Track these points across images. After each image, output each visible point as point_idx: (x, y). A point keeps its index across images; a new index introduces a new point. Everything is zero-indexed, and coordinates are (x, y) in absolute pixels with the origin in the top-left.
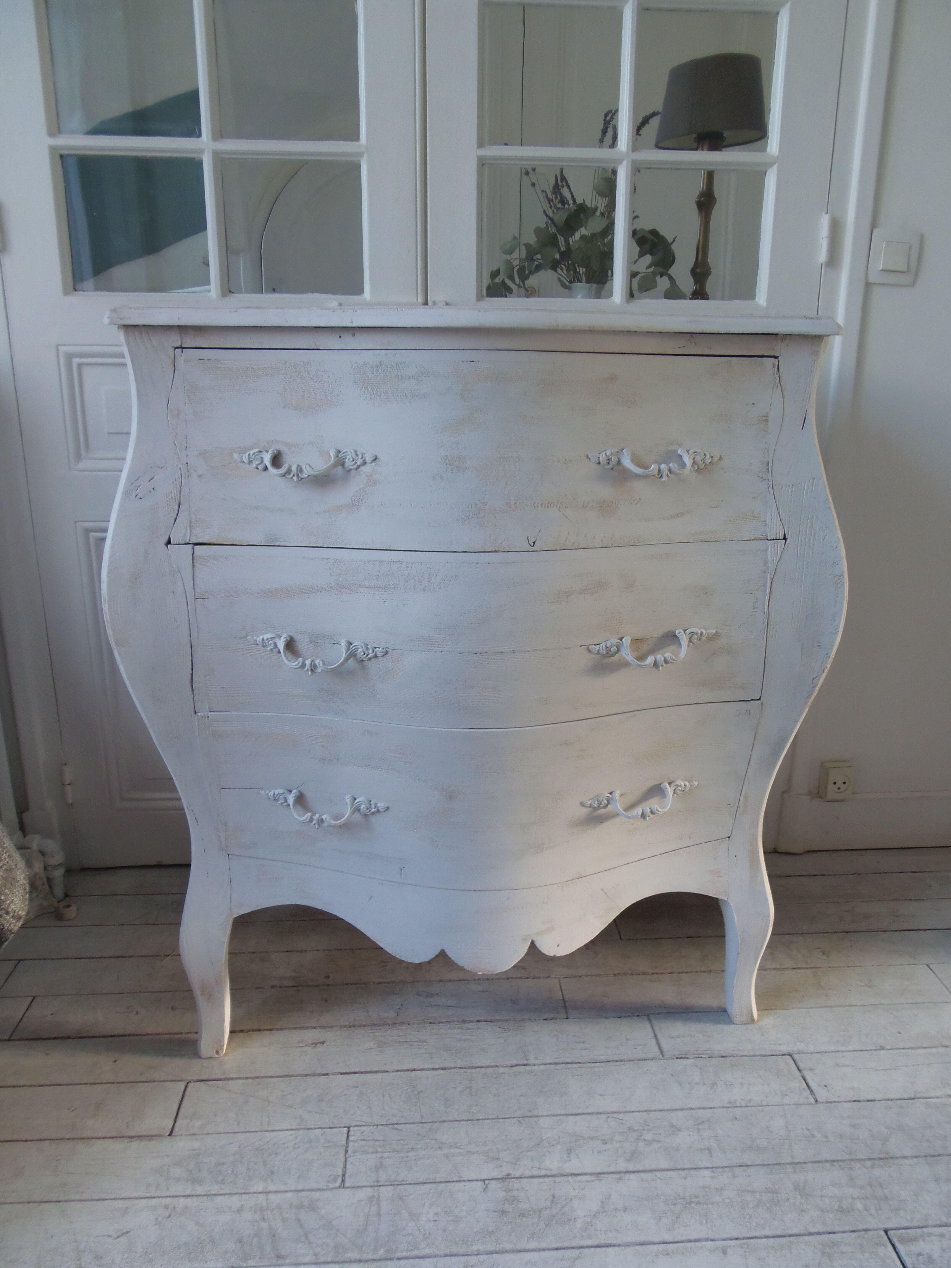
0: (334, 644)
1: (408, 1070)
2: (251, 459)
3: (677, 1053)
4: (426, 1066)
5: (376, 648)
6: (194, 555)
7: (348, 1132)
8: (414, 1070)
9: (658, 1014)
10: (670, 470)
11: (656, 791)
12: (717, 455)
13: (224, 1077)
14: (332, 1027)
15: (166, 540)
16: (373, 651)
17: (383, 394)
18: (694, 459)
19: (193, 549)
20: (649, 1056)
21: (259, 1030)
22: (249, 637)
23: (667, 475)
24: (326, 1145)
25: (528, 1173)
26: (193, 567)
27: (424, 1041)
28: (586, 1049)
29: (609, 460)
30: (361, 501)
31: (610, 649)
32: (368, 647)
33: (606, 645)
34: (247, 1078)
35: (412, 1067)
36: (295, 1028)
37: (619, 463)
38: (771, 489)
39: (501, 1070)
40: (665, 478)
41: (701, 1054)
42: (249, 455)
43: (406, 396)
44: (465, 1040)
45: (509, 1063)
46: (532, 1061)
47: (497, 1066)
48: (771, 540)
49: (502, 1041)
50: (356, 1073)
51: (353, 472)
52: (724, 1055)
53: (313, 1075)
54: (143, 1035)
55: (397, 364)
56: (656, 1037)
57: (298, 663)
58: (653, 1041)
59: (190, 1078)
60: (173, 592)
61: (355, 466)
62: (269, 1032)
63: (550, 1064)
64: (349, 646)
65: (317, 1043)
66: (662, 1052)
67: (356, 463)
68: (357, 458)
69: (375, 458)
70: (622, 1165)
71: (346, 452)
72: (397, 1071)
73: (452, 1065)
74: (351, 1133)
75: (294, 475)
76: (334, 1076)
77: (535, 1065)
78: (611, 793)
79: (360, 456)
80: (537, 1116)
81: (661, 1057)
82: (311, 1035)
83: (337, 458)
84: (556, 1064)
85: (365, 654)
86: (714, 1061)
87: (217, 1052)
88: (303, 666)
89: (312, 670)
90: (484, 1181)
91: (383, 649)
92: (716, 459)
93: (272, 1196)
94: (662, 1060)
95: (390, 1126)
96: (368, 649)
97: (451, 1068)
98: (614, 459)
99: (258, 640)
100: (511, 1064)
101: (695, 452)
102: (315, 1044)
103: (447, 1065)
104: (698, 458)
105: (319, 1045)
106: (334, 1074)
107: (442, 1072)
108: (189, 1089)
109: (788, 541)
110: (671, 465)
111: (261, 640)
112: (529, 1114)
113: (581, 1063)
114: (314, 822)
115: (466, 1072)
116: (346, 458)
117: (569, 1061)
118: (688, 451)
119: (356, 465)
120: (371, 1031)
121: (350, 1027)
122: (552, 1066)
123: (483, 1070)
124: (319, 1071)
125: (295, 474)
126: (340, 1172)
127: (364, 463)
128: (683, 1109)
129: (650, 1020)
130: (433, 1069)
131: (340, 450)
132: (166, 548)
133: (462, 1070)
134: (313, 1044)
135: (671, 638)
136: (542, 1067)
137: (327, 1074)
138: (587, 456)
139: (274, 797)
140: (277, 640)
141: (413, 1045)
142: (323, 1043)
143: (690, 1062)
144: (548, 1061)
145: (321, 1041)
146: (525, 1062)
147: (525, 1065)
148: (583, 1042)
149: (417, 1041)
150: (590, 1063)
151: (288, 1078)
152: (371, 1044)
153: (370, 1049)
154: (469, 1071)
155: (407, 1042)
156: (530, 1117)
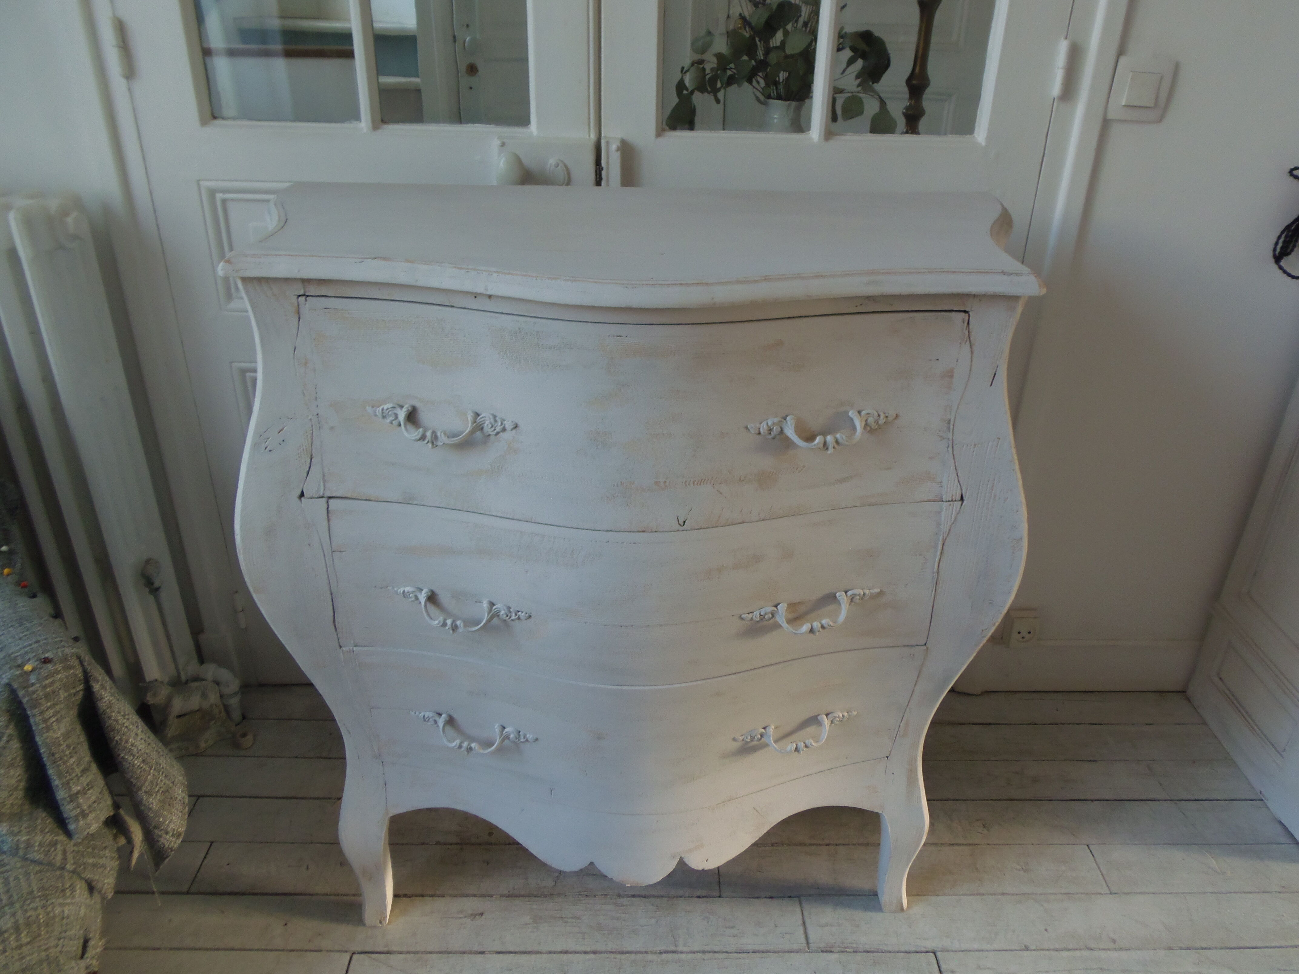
0: (476, 602)
1: (561, 952)
2: (384, 414)
3: (822, 945)
4: (578, 948)
5: (519, 612)
6: (329, 509)
8: (566, 952)
9: (810, 895)
10: (837, 442)
11: (814, 720)
12: (892, 413)
13: (386, 949)
14: (491, 896)
15: (300, 492)
16: (516, 615)
17: (522, 361)
18: (866, 421)
19: (328, 502)
20: (795, 947)
21: (423, 896)
22: (390, 588)
23: (834, 447)
26: (329, 521)
27: (579, 918)
28: (735, 936)
29: (770, 430)
30: (500, 469)
31: (764, 618)
32: (511, 610)
33: (760, 613)
34: (408, 952)
35: (565, 948)
36: (456, 896)
37: (782, 432)
38: (950, 449)
39: (650, 957)
40: (831, 451)
41: (845, 948)
42: (383, 409)
43: (548, 365)
44: (618, 919)
45: (658, 949)
46: (680, 948)
47: (646, 953)
48: (946, 501)
49: (653, 921)
50: (510, 952)
51: (492, 437)
52: (869, 949)
53: (470, 952)
54: (312, 895)
55: (538, 332)
56: (804, 923)
57: (439, 623)
58: (801, 930)
59: (354, 949)
60: (309, 545)
61: (494, 433)
62: (430, 898)
63: (698, 952)
64: (491, 608)
65: (476, 915)
66: (808, 943)
67: (495, 430)
68: (496, 424)
69: (515, 426)
71: (485, 417)
72: (550, 952)
73: (603, 949)
75: (428, 442)
76: (490, 955)
77: (682, 953)
78: (764, 728)
79: (499, 424)
81: (807, 949)
82: (470, 904)
83: (475, 424)
84: (704, 952)
85: (507, 616)
86: (859, 957)
87: (381, 922)
88: (444, 624)
89: (453, 630)
91: (526, 613)
92: (890, 419)
94: (806, 952)
96: (510, 612)
97: (601, 953)
98: (776, 429)
99: (399, 591)
100: (660, 950)
101: (867, 414)
102: (474, 916)
103: (599, 947)
104: (871, 420)
105: (477, 917)
106: (490, 952)
107: (592, 956)
108: (353, 962)
109: (965, 502)
110: (838, 436)
111: (402, 592)
113: (727, 952)
114: (463, 749)
116: (485, 423)
117: (716, 949)
118: (859, 412)
119: (496, 431)
120: (528, 903)
121: (509, 896)
122: (700, 955)
123: (633, 956)
124: (476, 948)
125: (430, 441)
127: (504, 430)
129: (801, 904)
130: (585, 953)
131: (479, 412)
132: (299, 502)
133: (612, 956)
134: (472, 915)
135: (831, 598)
136: (692, 956)
137: (483, 953)
138: (746, 428)
139: (424, 719)
140: (418, 594)
141: (567, 922)
142: (482, 914)
143: (834, 956)
144: (696, 948)
145: (479, 912)
146: (673, 948)
147: (673, 952)
148: (732, 927)
149: (572, 918)
150: (736, 952)
151: (446, 955)
152: (527, 919)
153: (526, 924)
154: (618, 956)
155: (562, 918)
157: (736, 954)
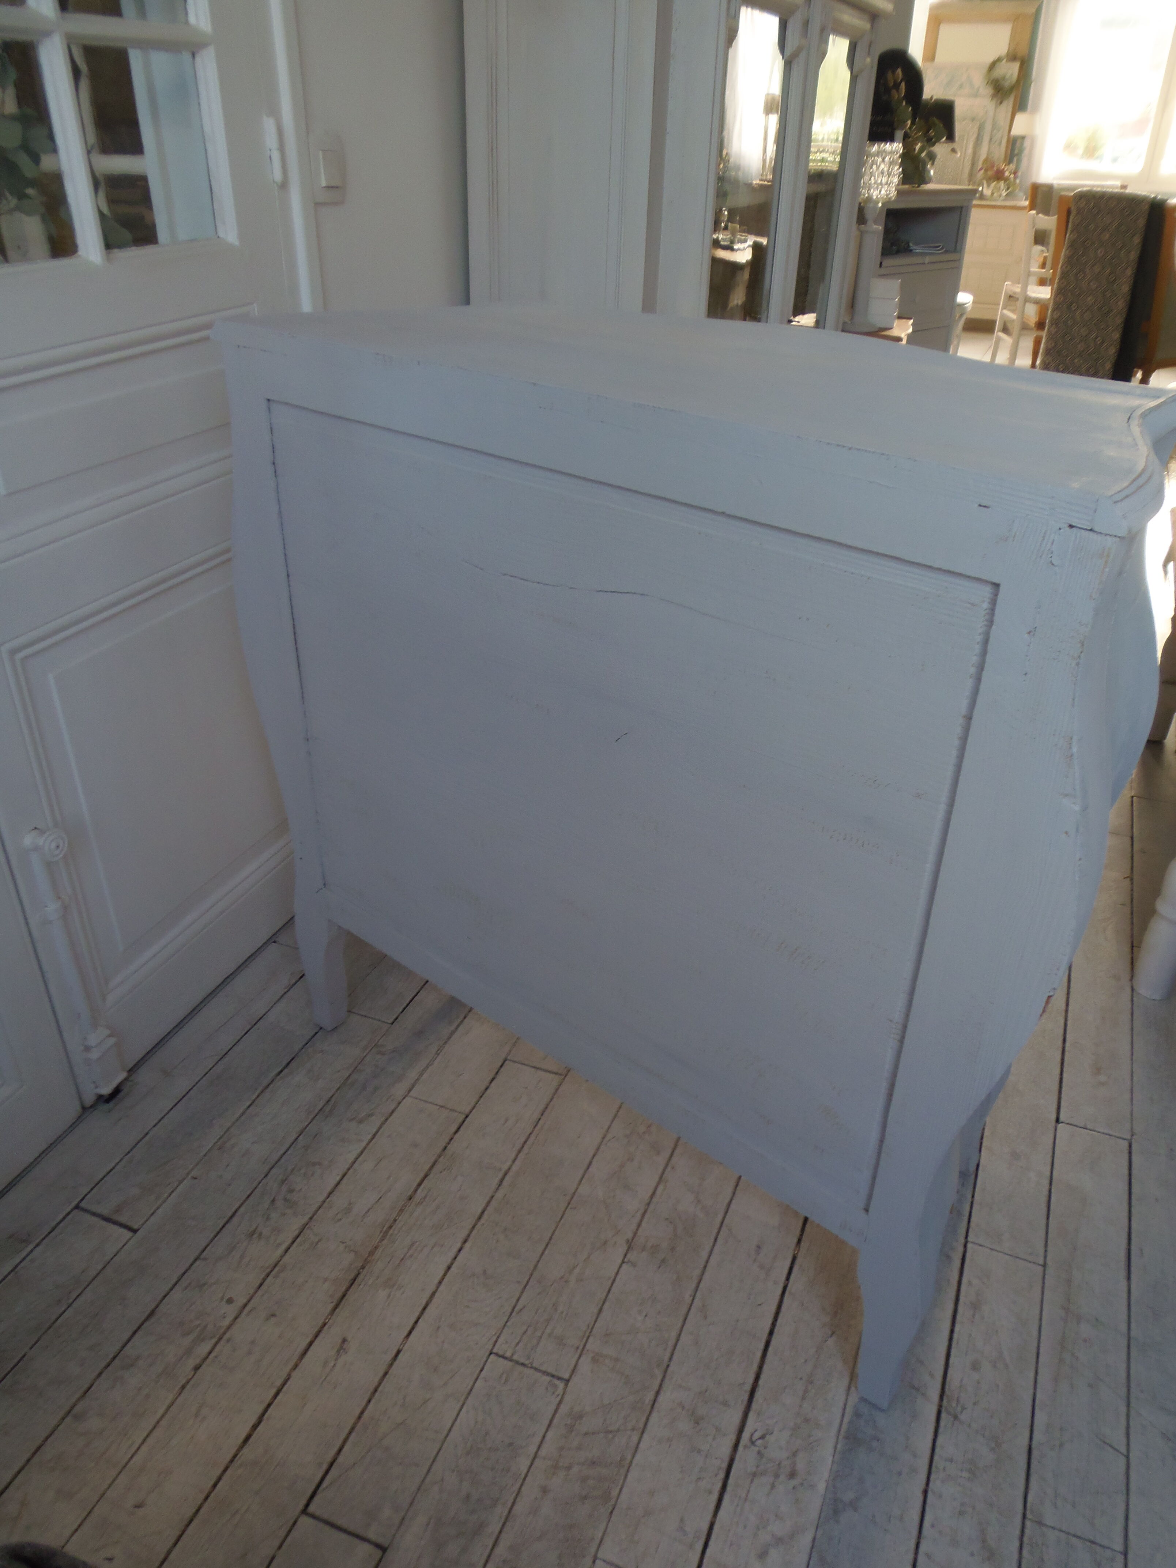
3: (563, 1065)
4: (452, 1254)
7: (497, 1354)
8: (449, 1268)
9: (509, 1052)
13: (325, 1464)
14: (325, 1324)
20: (555, 1084)
24: (503, 1381)
25: (634, 1226)
27: (412, 1244)
28: (516, 1122)
35: (443, 1267)
36: (298, 1363)
39: (499, 1195)
44: (438, 1207)
45: (494, 1186)
46: (505, 1167)
47: (492, 1197)
49: (460, 1178)
50: (416, 1322)
53: (390, 1365)
56: (535, 1068)
58: (539, 1073)
59: (299, 1506)
63: (517, 1155)
65: (342, 1347)
70: (661, 1160)
72: (440, 1283)
73: (466, 1232)
74: (501, 1353)
76: (407, 1345)
77: (510, 1168)
80: (574, 1193)
81: (562, 1077)
82: (322, 1349)
84: (519, 1151)
90: (623, 1262)
93: (543, 1452)
94: (564, 1079)
95: (514, 1314)
97: (469, 1236)
100: (497, 1184)
102: (341, 1349)
103: (462, 1236)
105: (345, 1346)
106: (403, 1343)
107: (468, 1245)
108: (318, 1513)
112: (568, 1198)
113: (531, 1134)
115: (483, 1224)
117: (523, 1140)
120: (361, 1286)
121: (337, 1305)
122: (521, 1155)
123: (490, 1210)
124: (388, 1357)
126: (548, 1378)
129: (512, 1063)
130: (460, 1250)
133: (479, 1225)
134: (338, 1352)
136: (517, 1162)
137: (398, 1352)
141: (411, 1256)
142: (345, 1340)
144: (514, 1155)
145: (340, 1341)
146: (500, 1175)
147: (506, 1174)
148: (507, 1120)
149: (409, 1249)
150: (535, 1127)
151: (377, 1394)
152: (382, 1294)
153: (389, 1296)
154: (482, 1221)
155: (402, 1259)
156: (572, 1198)
157: (537, 1128)
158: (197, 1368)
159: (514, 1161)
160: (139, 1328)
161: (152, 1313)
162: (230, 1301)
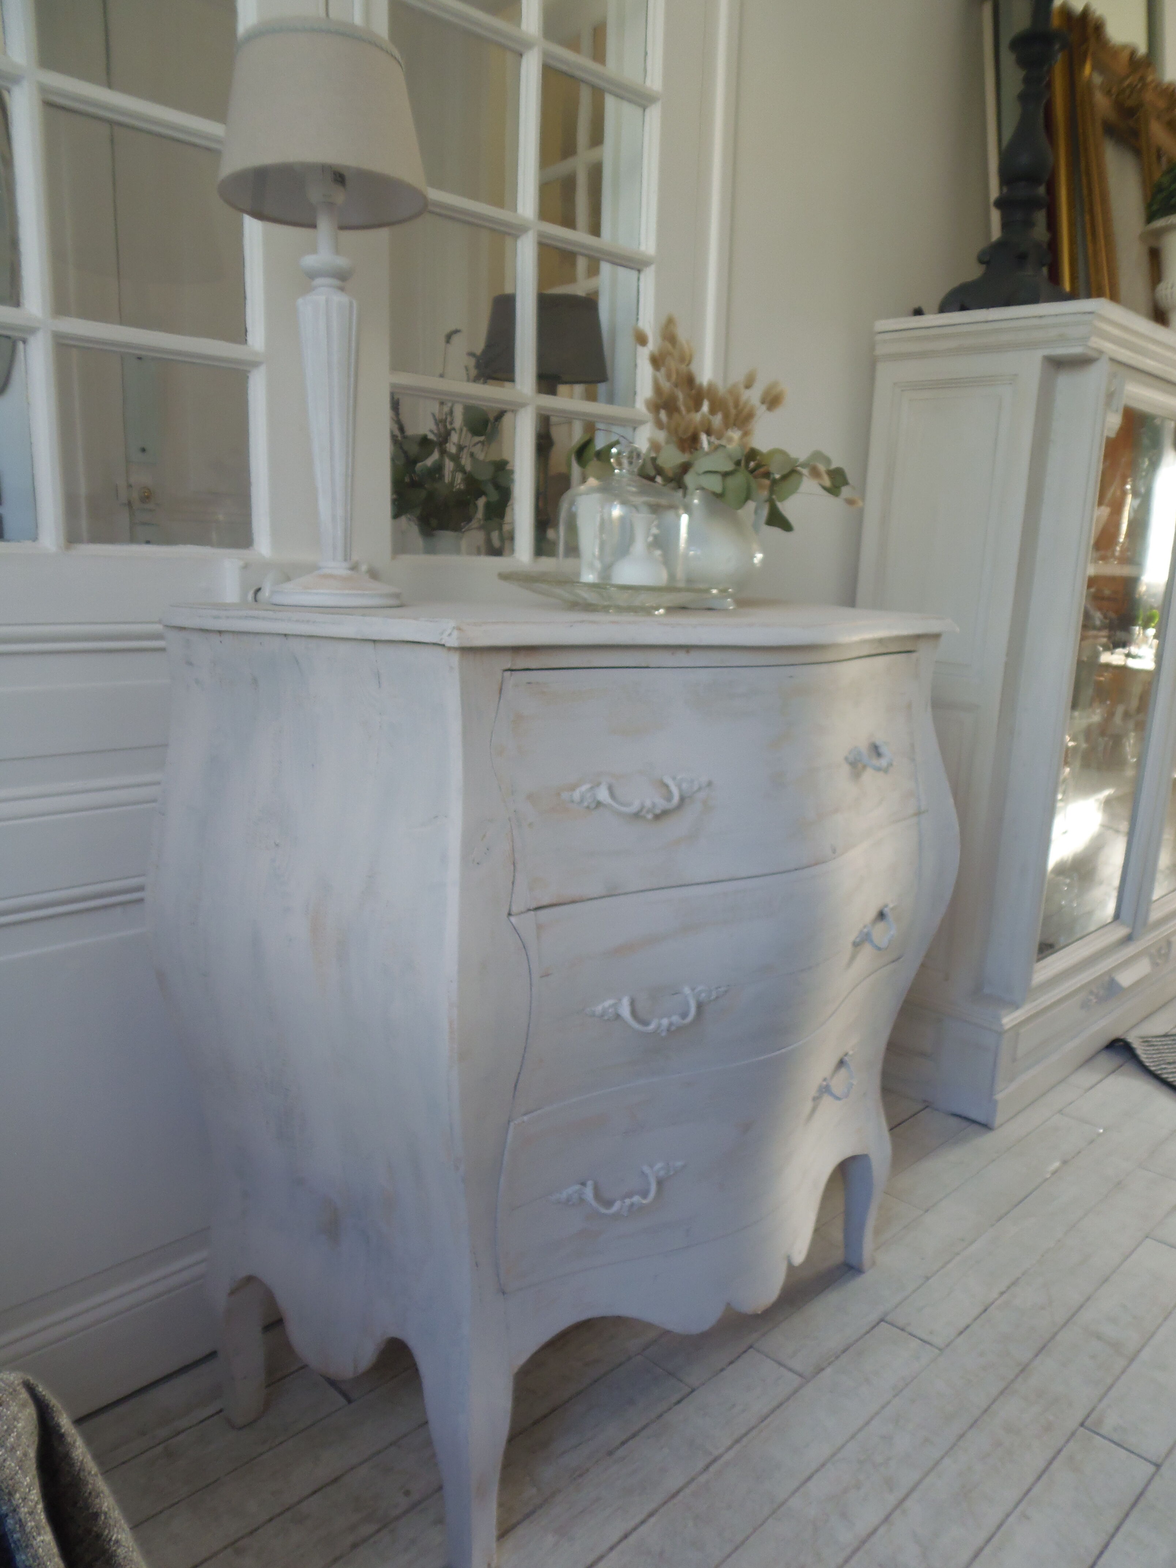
1: (621, 1540)
3: (811, 1369)
4: (632, 1524)
8: (626, 1537)
20: (796, 1385)
27: (599, 1499)
28: (743, 1410)
35: (620, 1533)
39: (703, 1479)
41: (828, 1359)
44: (634, 1471)
45: (699, 1468)
46: (716, 1453)
47: (694, 1479)
49: (666, 1449)
52: (844, 1348)
56: (780, 1364)
58: (782, 1369)
63: (733, 1445)
66: (800, 1375)
70: (892, 1499)
72: (612, 1549)
73: (655, 1506)
77: (722, 1455)
80: (783, 1504)
81: (805, 1380)
84: (738, 1441)
86: (844, 1358)
94: (807, 1382)
97: (657, 1510)
100: (702, 1468)
103: (649, 1508)
107: (653, 1520)
112: (775, 1506)
113: (753, 1428)
115: (675, 1504)
117: (744, 1431)
122: (738, 1447)
123: (688, 1491)
128: (872, 1418)
129: (756, 1350)
130: (643, 1522)
133: (671, 1503)
136: (731, 1452)
141: (592, 1511)
143: (829, 1370)
144: (728, 1443)
147: (715, 1460)
148: (734, 1406)
149: (592, 1504)
150: (761, 1422)
152: (550, 1539)
153: (556, 1544)
154: (675, 1501)
155: (582, 1512)
156: (779, 1507)
157: (763, 1425)
158: (355, 1546)
159: (730, 1448)
160: (319, 1490)
161: (336, 1480)
162: (407, 1493)
